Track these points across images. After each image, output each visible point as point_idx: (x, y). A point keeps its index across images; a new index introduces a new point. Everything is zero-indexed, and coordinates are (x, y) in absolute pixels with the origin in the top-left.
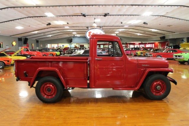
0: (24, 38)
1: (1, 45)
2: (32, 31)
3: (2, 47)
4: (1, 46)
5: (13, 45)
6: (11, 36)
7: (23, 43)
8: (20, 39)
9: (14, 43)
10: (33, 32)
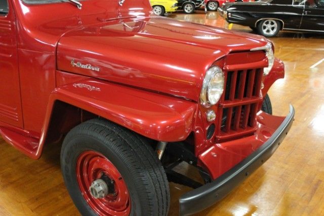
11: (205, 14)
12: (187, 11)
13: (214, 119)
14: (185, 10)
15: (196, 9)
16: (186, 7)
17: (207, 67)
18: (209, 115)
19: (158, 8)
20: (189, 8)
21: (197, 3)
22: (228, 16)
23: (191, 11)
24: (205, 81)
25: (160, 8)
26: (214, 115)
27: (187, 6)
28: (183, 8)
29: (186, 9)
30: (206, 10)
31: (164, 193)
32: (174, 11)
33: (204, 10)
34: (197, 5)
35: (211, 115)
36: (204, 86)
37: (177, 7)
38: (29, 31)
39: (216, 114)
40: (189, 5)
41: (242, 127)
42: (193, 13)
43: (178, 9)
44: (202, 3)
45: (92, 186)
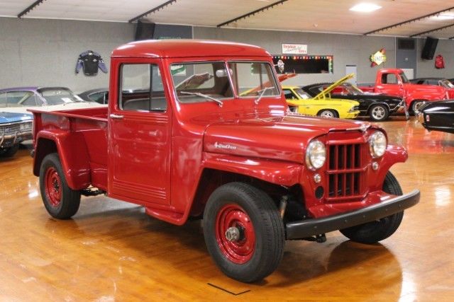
0: (422, 39)
1: (330, 64)
2: (429, 16)
3: (332, 71)
4: (330, 68)
5: (373, 64)
6: (365, 34)
7: (419, 54)
8: (405, 44)
9: (379, 58)
10: (434, 18)
11: (406, 120)
12: (376, 117)
13: (319, 180)
14: (374, 116)
15: (390, 113)
16: (374, 111)
17: (309, 140)
18: (315, 177)
19: (328, 113)
20: (379, 112)
21: (391, 105)
22: (425, 120)
23: (382, 117)
24: (308, 150)
25: (331, 114)
26: (319, 177)
27: (376, 110)
28: (369, 113)
29: (375, 114)
30: (407, 114)
31: (280, 231)
32: (353, 117)
33: (404, 114)
34: (392, 107)
35: (318, 178)
36: (307, 155)
37: (358, 112)
38: (182, 124)
39: (322, 176)
40: (379, 108)
41: (349, 193)
42: (386, 119)
43: (360, 114)
44: (401, 103)
45: (228, 230)
